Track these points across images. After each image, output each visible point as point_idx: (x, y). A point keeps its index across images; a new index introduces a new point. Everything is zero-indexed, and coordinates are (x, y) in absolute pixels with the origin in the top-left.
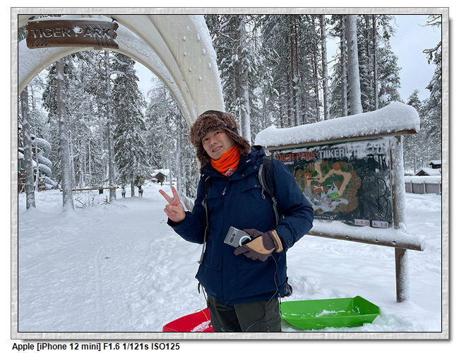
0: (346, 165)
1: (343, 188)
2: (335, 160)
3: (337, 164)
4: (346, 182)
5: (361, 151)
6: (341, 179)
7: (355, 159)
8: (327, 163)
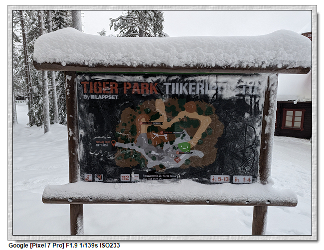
0: (204, 106)
1: (198, 136)
2: (189, 98)
3: (192, 104)
4: (202, 129)
6: (196, 124)
7: (218, 99)
8: (176, 103)
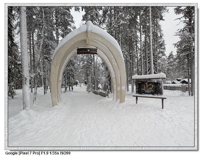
4: (152, 87)
5: (156, 81)
8: (149, 83)
